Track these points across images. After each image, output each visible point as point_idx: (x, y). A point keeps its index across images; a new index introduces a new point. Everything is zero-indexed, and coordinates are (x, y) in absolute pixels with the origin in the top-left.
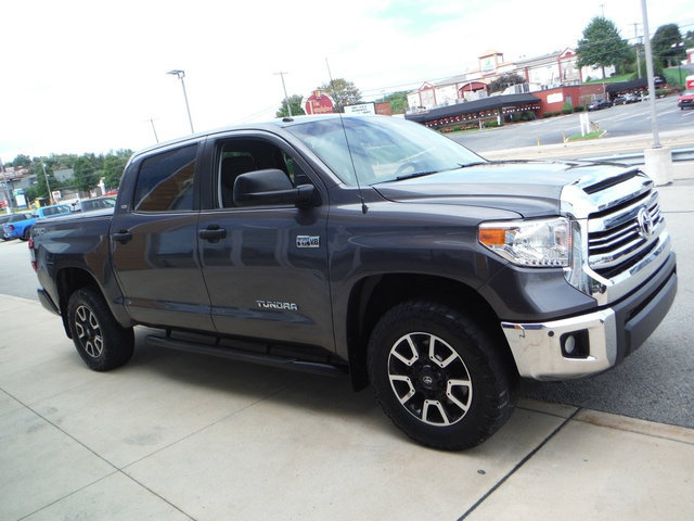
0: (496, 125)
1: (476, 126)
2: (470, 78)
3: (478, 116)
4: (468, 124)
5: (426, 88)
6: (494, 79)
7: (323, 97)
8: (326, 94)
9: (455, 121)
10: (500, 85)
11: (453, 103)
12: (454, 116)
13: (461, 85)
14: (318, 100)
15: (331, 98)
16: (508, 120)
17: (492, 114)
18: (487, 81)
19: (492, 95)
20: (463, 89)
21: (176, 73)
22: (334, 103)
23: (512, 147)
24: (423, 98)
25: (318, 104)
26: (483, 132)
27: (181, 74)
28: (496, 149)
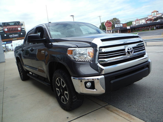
0: (154, 29)
1: (148, 30)
2: (149, 17)
3: (149, 27)
4: (146, 29)
5: (137, 20)
6: (155, 18)
7: (110, 22)
8: (110, 21)
9: (143, 28)
10: (156, 19)
11: (143, 24)
12: (143, 27)
13: (147, 19)
14: (108, 23)
15: (111, 22)
16: (157, 28)
17: (153, 27)
18: (153, 18)
19: (154, 22)
20: (147, 20)
21: (72, 16)
22: (112, 23)
23: (157, 35)
24: (136, 22)
25: (108, 24)
26: (150, 31)
27: (73, 16)
28: (153, 35)
